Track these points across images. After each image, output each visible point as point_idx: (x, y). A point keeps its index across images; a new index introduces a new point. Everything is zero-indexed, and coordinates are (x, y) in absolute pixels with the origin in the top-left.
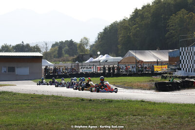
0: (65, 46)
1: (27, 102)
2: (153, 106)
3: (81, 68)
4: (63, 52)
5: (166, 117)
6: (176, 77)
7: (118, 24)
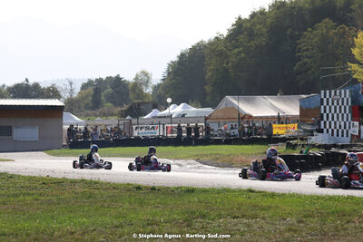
0: (106, 88)
1: (34, 191)
2: (270, 200)
3: (136, 128)
4: (103, 98)
5: (294, 220)
6: (313, 146)
7: (205, 46)
